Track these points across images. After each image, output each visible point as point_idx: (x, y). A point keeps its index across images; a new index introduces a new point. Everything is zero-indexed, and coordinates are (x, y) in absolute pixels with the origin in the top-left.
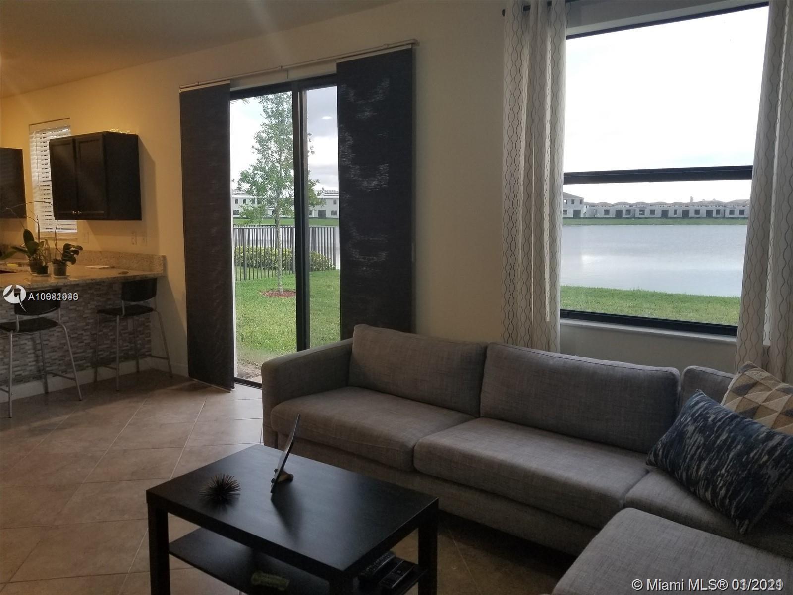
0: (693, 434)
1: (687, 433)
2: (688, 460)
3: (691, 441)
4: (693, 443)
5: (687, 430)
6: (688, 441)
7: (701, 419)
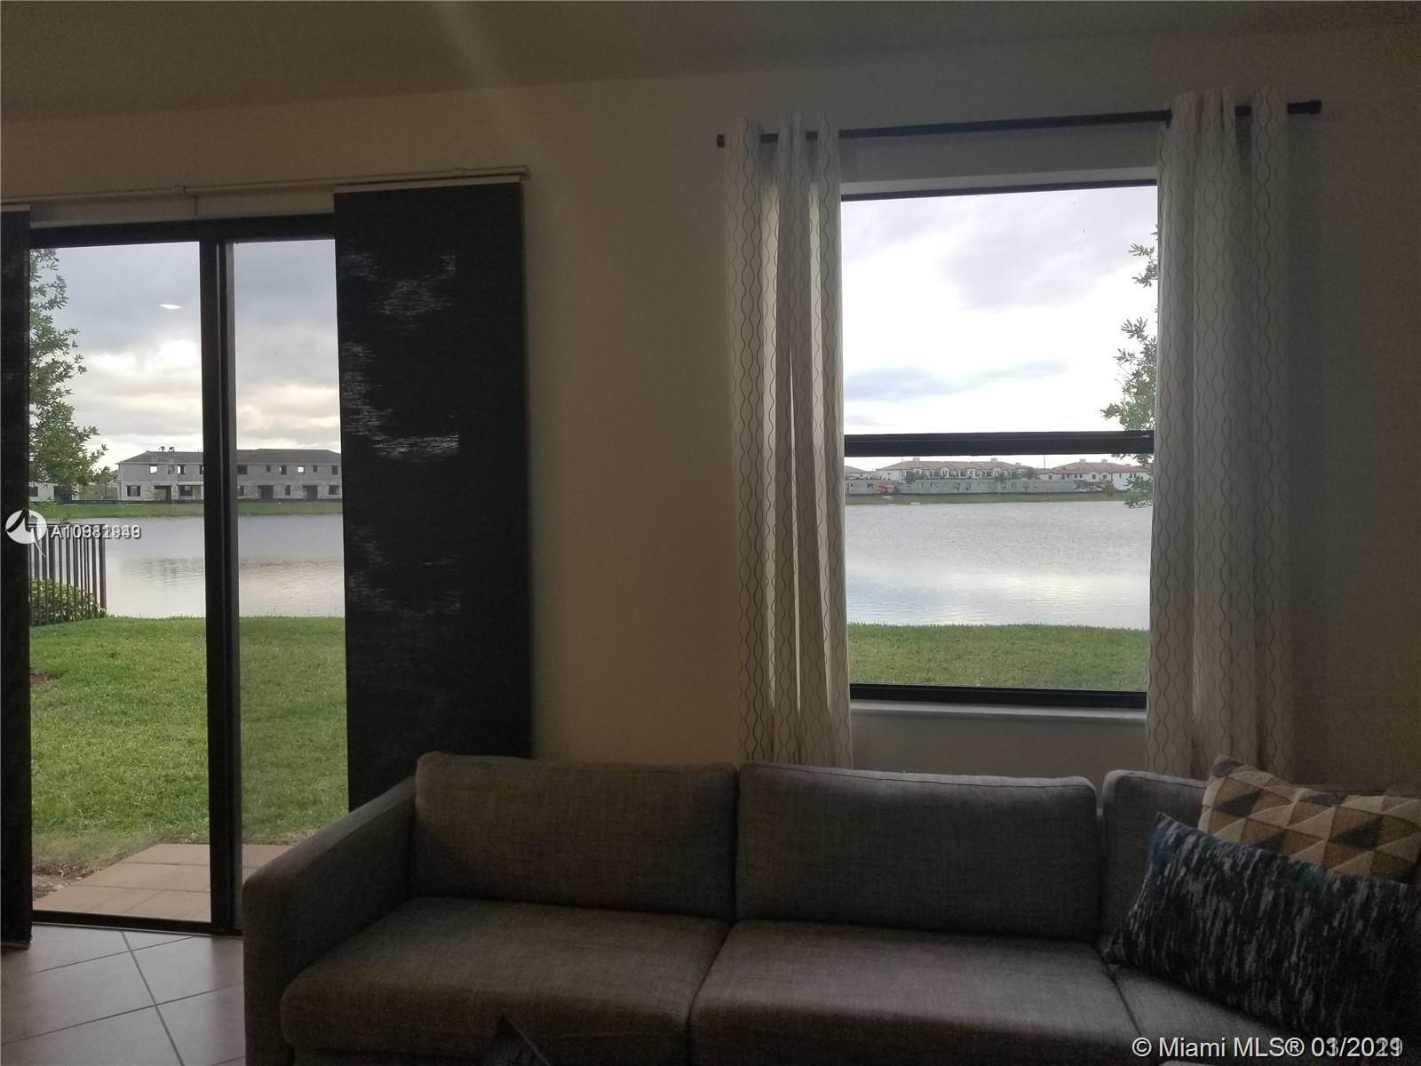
0: (1204, 898)
1: (1190, 896)
2: (1212, 949)
3: (1207, 911)
4: (1211, 915)
5: (1188, 892)
6: (1199, 911)
7: (1208, 868)
